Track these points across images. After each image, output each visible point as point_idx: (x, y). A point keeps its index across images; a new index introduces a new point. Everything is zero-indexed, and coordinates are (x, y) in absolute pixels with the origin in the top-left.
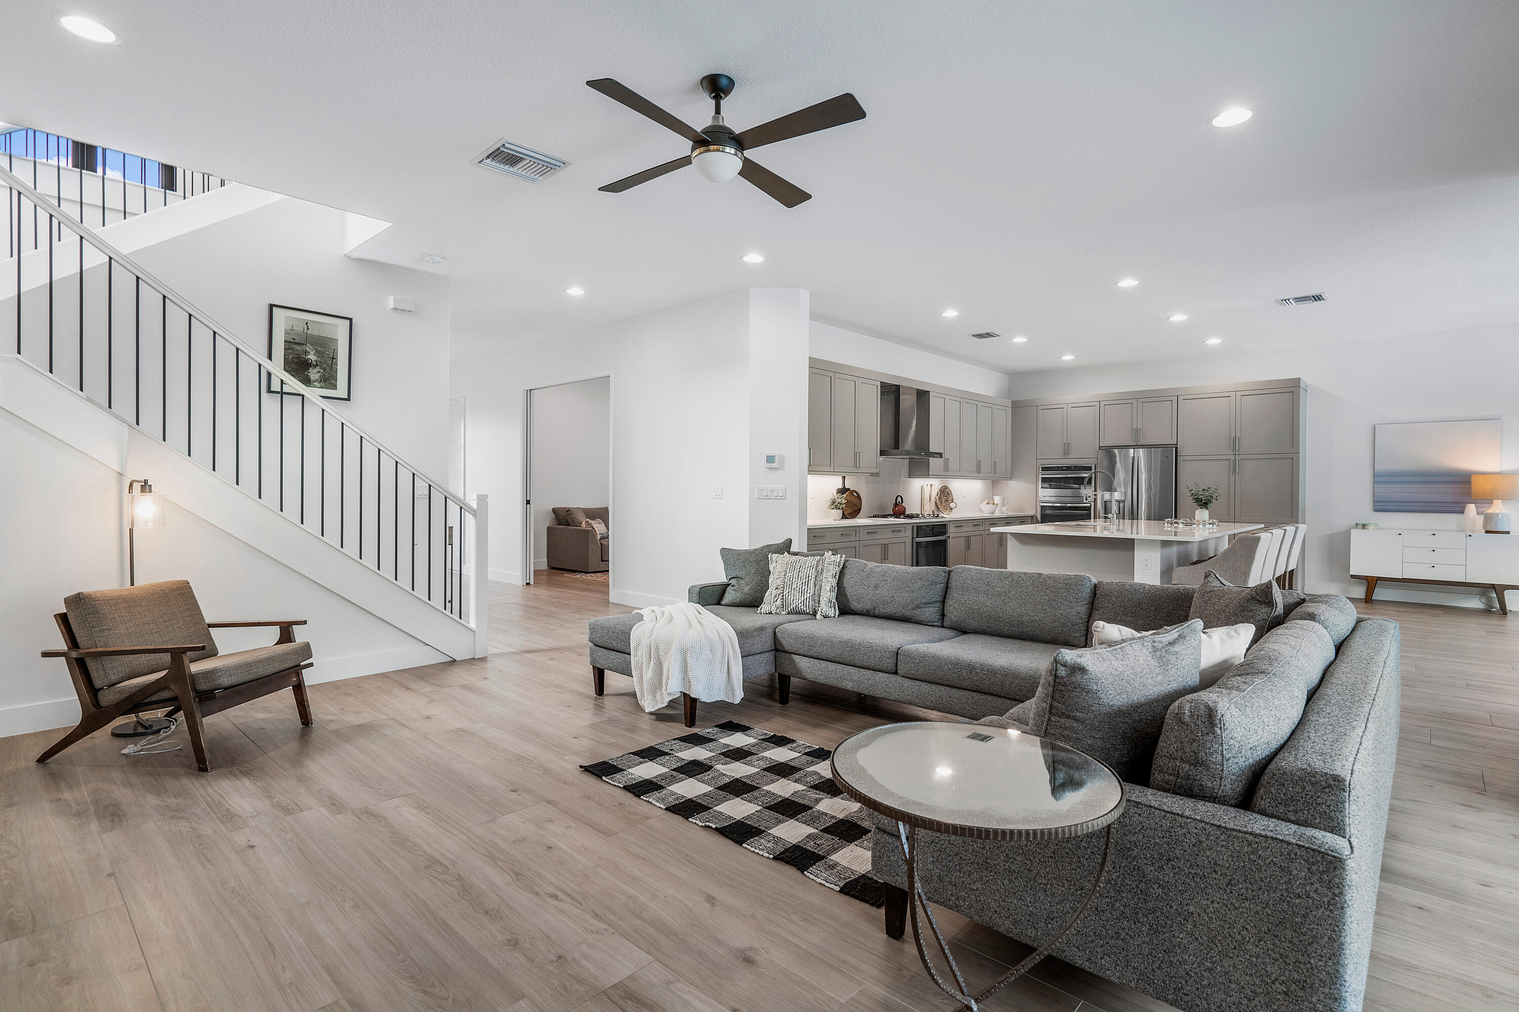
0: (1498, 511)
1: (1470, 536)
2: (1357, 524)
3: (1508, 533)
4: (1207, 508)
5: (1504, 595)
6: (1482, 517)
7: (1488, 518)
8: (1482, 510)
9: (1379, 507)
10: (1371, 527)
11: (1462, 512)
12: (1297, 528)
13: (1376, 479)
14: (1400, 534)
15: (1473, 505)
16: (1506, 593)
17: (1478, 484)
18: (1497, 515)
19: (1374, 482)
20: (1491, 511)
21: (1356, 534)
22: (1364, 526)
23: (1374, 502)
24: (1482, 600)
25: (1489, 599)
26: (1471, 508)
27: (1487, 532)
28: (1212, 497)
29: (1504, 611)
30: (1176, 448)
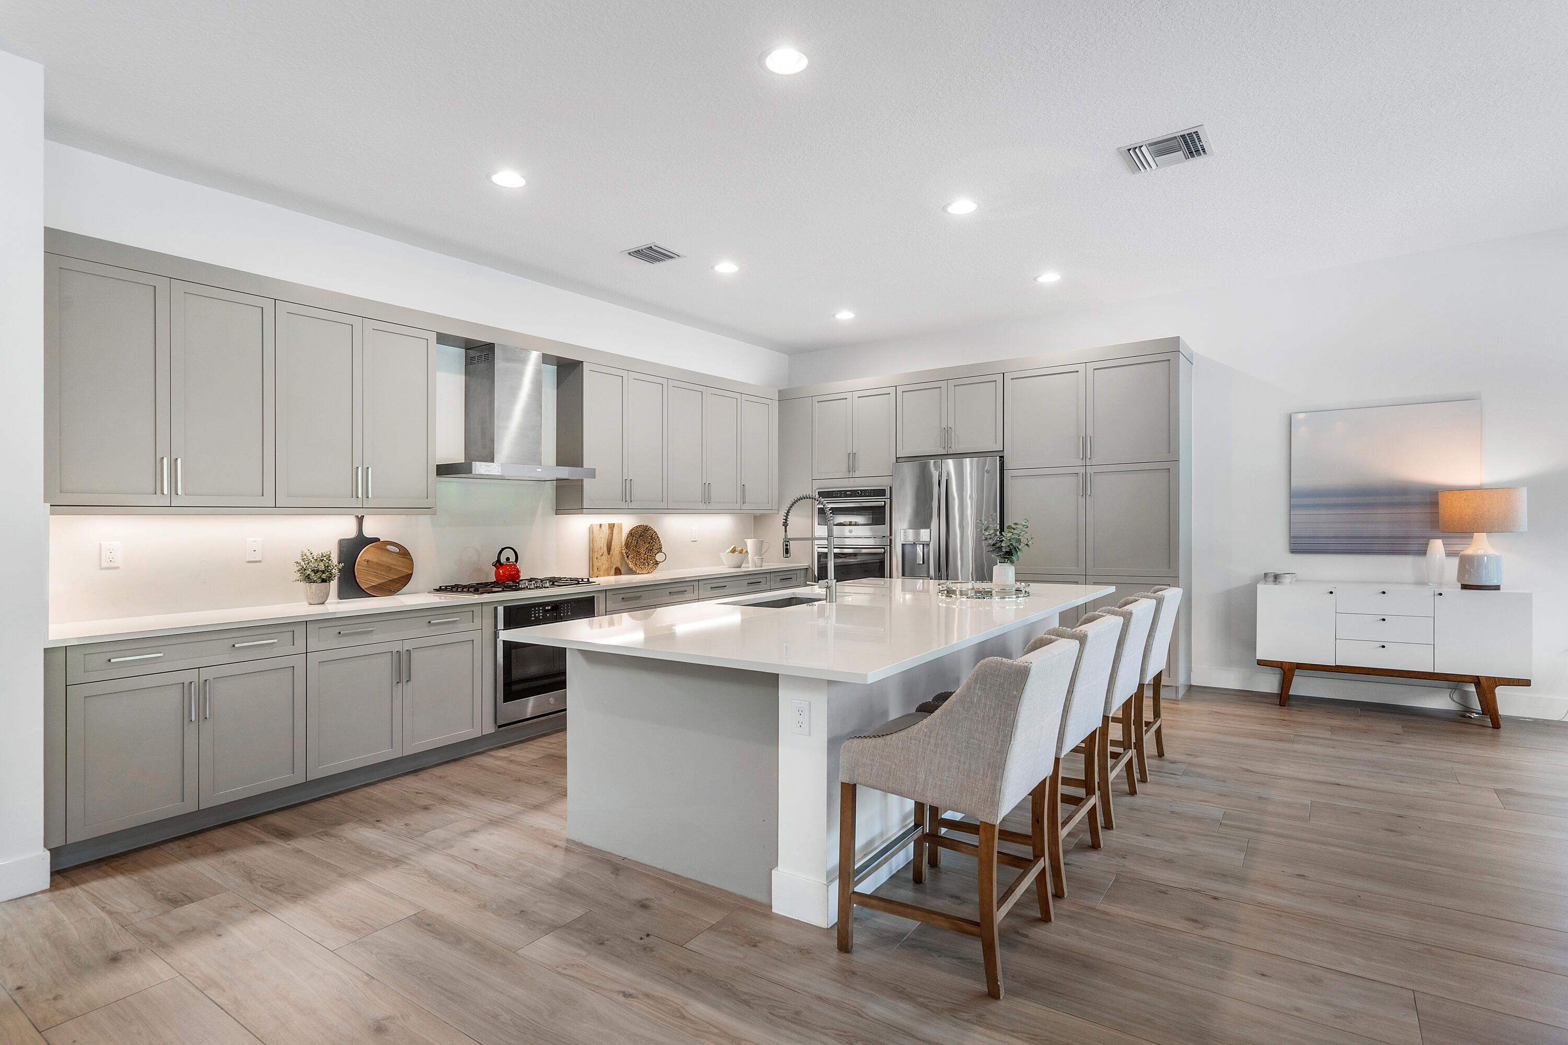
0: (1480, 552)
1: (1441, 594)
2: (1266, 575)
3: (1497, 588)
4: (1012, 562)
5: (1494, 694)
6: (1455, 561)
7: (1467, 564)
8: (1457, 548)
9: (1298, 547)
10: (1287, 579)
11: (1423, 552)
12: (1160, 602)
13: (1294, 501)
14: (1331, 593)
15: (1440, 540)
16: (1500, 691)
17: (1450, 508)
18: (1480, 558)
19: (1291, 507)
20: (1469, 551)
21: (1264, 591)
22: (1276, 578)
23: (1290, 537)
24: (1455, 697)
25: (1465, 695)
26: (1437, 546)
27: (1465, 587)
28: (1019, 541)
29: (1495, 721)
30: (1002, 457)
